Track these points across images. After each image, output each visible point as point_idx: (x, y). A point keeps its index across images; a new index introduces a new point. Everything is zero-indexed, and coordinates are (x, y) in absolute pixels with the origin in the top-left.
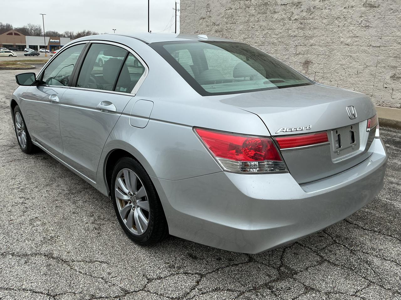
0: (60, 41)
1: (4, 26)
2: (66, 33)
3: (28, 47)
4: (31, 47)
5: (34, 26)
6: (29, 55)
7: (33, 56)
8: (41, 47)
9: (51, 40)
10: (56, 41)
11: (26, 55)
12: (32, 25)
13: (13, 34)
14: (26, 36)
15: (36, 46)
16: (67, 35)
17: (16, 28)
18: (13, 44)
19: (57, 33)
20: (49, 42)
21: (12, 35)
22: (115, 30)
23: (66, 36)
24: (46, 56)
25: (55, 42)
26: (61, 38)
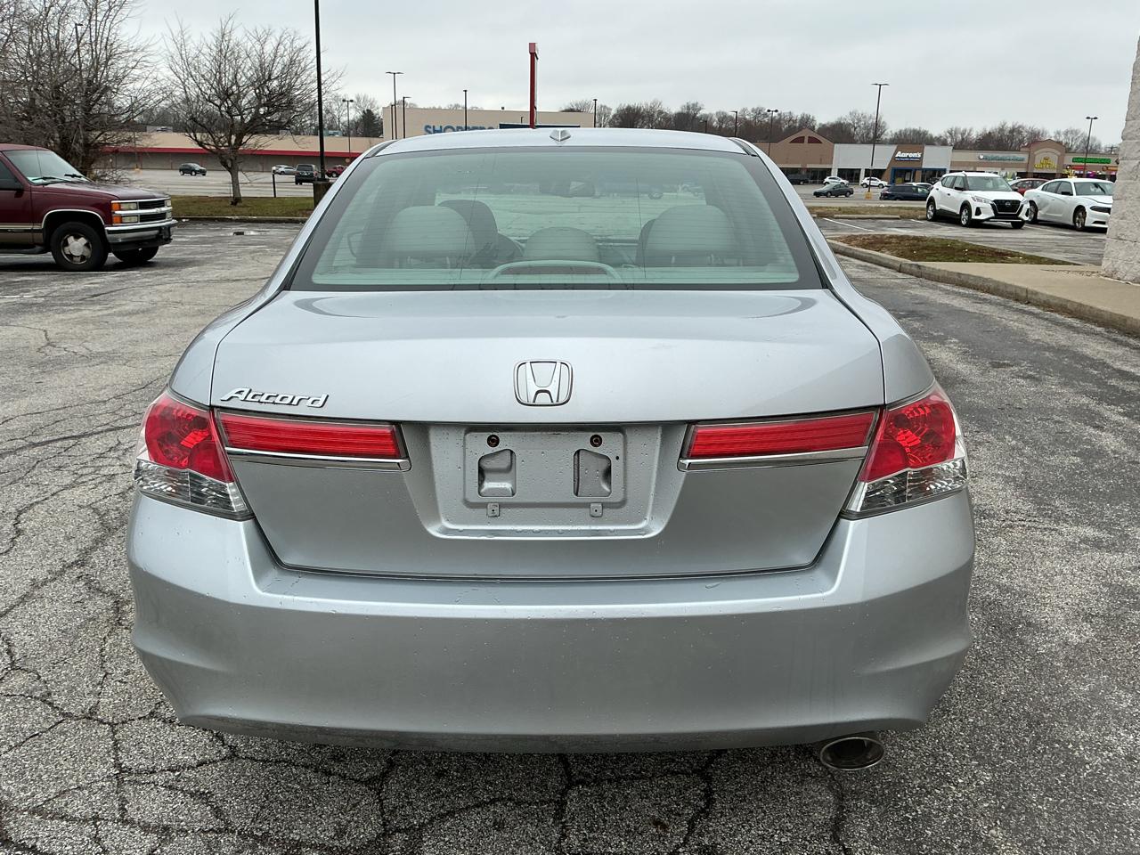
0: (922, 155)
1: (795, 121)
2: (951, 134)
3: (834, 173)
4: (842, 173)
5: (865, 117)
6: (826, 194)
7: (837, 196)
8: (868, 173)
9: (899, 154)
10: (911, 155)
11: (817, 194)
12: (860, 112)
13: (806, 140)
14: (836, 145)
15: (855, 172)
16: (952, 138)
17: (824, 125)
18: (800, 167)
19: (925, 133)
20: (894, 158)
21: (803, 142)
22: (1096, 118)
23: (949, 140)
24: (868, 198)
25: (909, 160)
26: (927, 148)
